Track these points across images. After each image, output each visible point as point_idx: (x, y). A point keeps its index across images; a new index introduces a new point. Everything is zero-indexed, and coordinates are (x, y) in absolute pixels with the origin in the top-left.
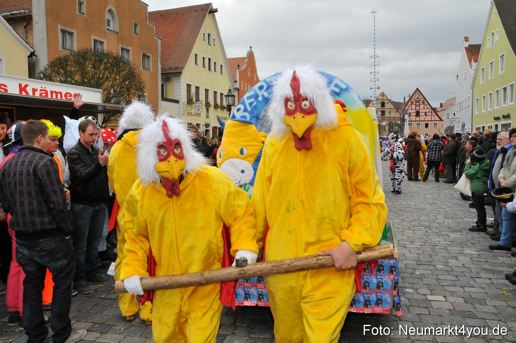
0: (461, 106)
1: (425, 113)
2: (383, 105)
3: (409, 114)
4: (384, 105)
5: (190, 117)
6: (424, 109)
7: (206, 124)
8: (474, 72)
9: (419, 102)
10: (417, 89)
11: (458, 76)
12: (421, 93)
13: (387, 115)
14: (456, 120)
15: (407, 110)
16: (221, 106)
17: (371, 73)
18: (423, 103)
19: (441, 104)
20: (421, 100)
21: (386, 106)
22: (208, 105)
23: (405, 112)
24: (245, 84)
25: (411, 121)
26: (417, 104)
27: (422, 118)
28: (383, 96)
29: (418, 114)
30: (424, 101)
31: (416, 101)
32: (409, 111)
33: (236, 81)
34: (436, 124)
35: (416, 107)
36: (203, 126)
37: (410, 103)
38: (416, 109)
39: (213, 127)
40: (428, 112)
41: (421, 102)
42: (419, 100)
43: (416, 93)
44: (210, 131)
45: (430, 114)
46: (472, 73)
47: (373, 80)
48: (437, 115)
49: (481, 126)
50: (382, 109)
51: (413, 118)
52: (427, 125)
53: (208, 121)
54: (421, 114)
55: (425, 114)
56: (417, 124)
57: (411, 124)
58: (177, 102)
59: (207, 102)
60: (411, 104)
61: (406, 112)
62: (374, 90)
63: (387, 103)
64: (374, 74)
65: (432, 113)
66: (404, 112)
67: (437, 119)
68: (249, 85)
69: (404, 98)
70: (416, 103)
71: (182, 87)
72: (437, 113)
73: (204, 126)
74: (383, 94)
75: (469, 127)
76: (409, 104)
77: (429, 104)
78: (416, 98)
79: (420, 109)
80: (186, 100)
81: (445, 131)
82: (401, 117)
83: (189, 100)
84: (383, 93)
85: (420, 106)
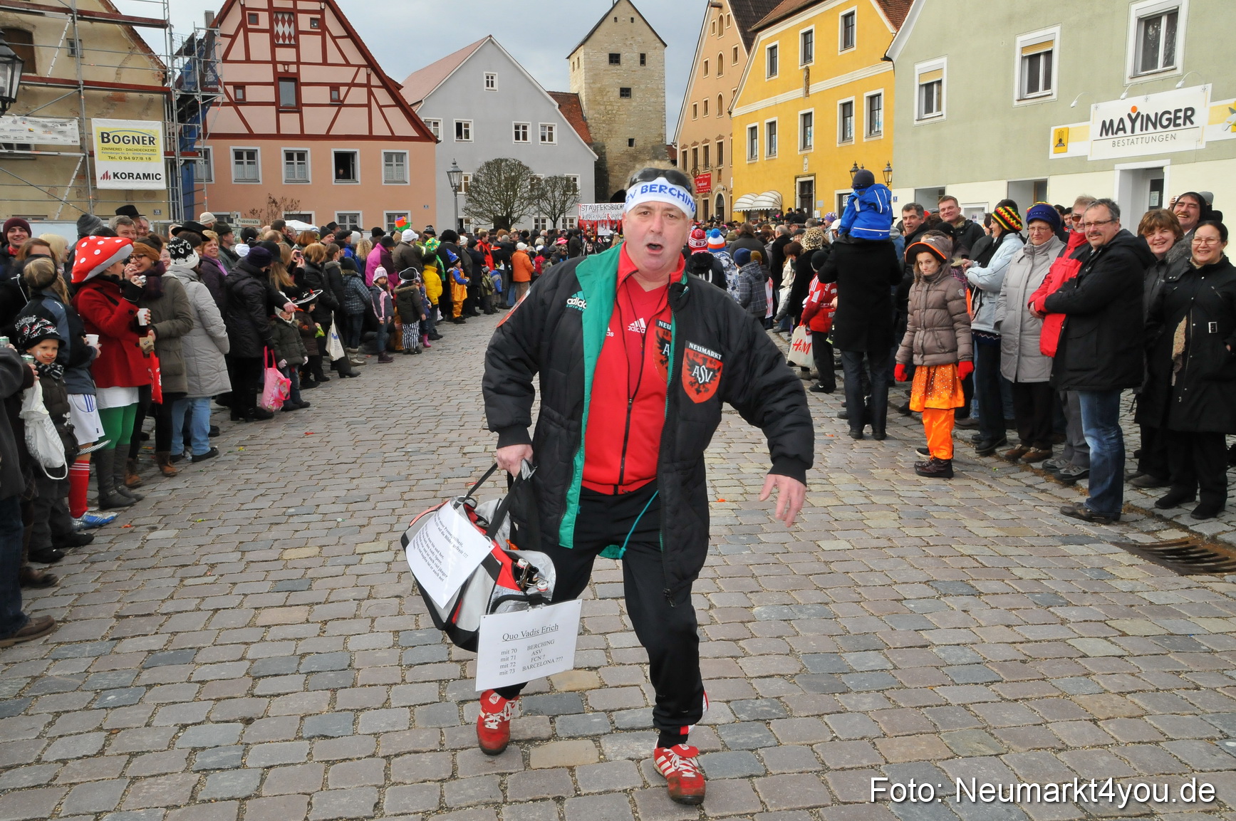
1: (334, 87)
6: (325, 62)
9: (293, 12)
13: (51, 62)
18: (319, 24)
20: (301, 6)
25: (251, 136)
26: (280, 28)
27: (316, 120)
29: (288, 91)
30: (321, 11)
34: (401, 156)
35: (273, 45)
37: (237, 17)
38: (274, 62)
40: (352, 84)
41: (304, 21)
42: (290, 5)
45: (358, 95)
48: (400, 103)
51: (263, 120)
52: (344, 164)
54: (308, 95)
55: (335, 94)
56: (289, 156)
57: (251, 155)
60: (243, 25)
65: (370, 94)
67: (404, 127)
70: (272, 20)
77: (351, 34)
79: (298, 62)
82: (170, 84)
85: (296, 46)
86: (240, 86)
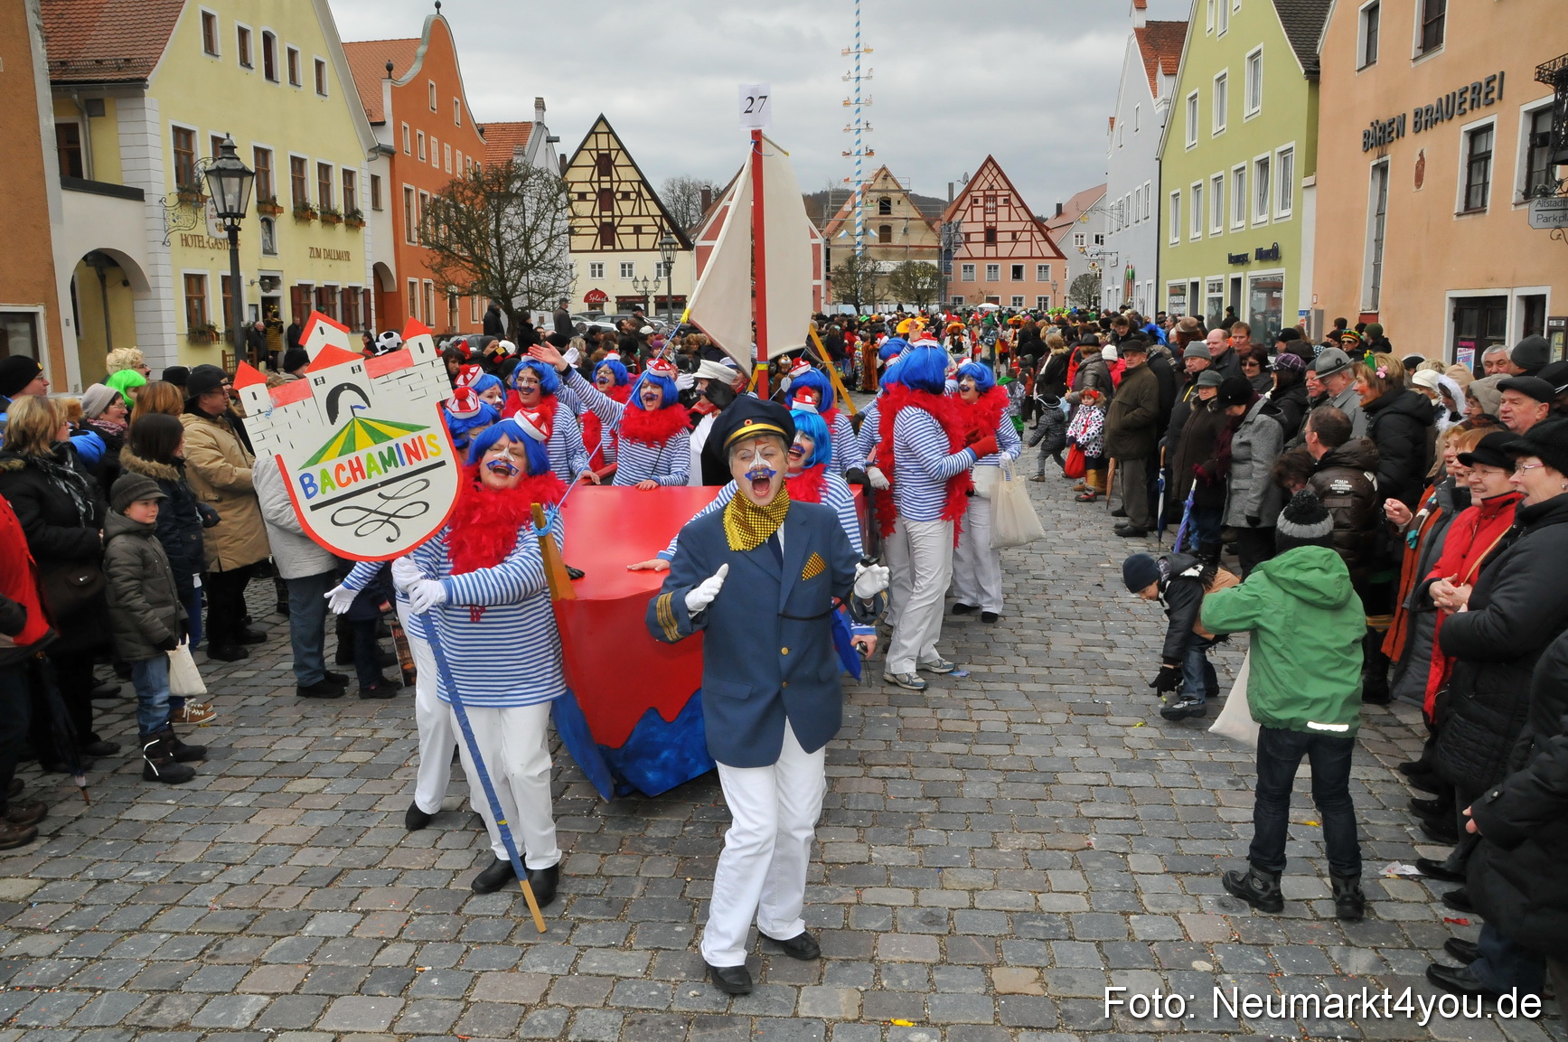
0: (1122, 216)
1: (1014, 234)
2: (885, 206)
3: (963, 236)
4: (889, 209)
5: (194, 252)
6: (1010, 220)
7: (263, 278)
8: (1163, 108)
9: (995, 198)
10: (990, 159)
11: (1112, 120)
12: (1000, 172)
13: (897, 238)
14: (1108, 258)
15: (959, 223)
16: (322, 213)
17: (846, 103)
18: (1007, 201)
19: (1059, 207)
20: (999, 193)
21: (896, 210)
22: (269, 208)
23: (953, 231)
24: (419, 132)
25: (972, 258)
26: (988, 205)
27: (1004, 249)
28: (885, 178)
29: (991, 236)
30: (1009, 195)
31: (985, 196)
32: (965, 228)
33: (383, 123)
34: (1046, 267)
35: (985, 214)
36: (252, 283)
37: (968, 201)
38: (985, 222)
39: (292, 288)
40: (1022, 231)
41: (1000, 201)
42: (993, 193)
43: (986, 172)
44: (281, 300)
45: (1026, 236)
46: (1157, 112)
47: (854, 126)
48: (1047, 239)
49: (1187, 281)
50: (883, 219)
51: (977, 250)
52: (1017, 272)
53: (271, 266)
54: (1000, 237)
55: (1014, 236)
56: (990, 267)
57: (971, 267)
58: (136, 195)
59: (264, 199)
60: (971, 204)
61: (957, 231)
62: (857, 159)
63: (899, 202)
64: (857, 106)
65: (1032, 235)
66: (950, 230)
67: (1049, 252)
68: (433, 138)
69: (951, 186)
70: (985, 201)
71: (152, 140)
72: (1049, 233)
73: (257, 285)
74: (885, 174)
75: (1148, 282)
76: (965, 205)
77: (1023, 205)
78: (986, 186)
79: (997, 221)
80: (176, 190)
81: (1071, 290)
82: (942, 244)
83: (187, 190)
84: (884, 168)
85: (996, 213)
86: (968, 235)
